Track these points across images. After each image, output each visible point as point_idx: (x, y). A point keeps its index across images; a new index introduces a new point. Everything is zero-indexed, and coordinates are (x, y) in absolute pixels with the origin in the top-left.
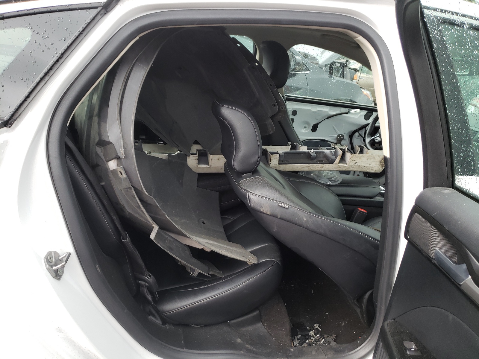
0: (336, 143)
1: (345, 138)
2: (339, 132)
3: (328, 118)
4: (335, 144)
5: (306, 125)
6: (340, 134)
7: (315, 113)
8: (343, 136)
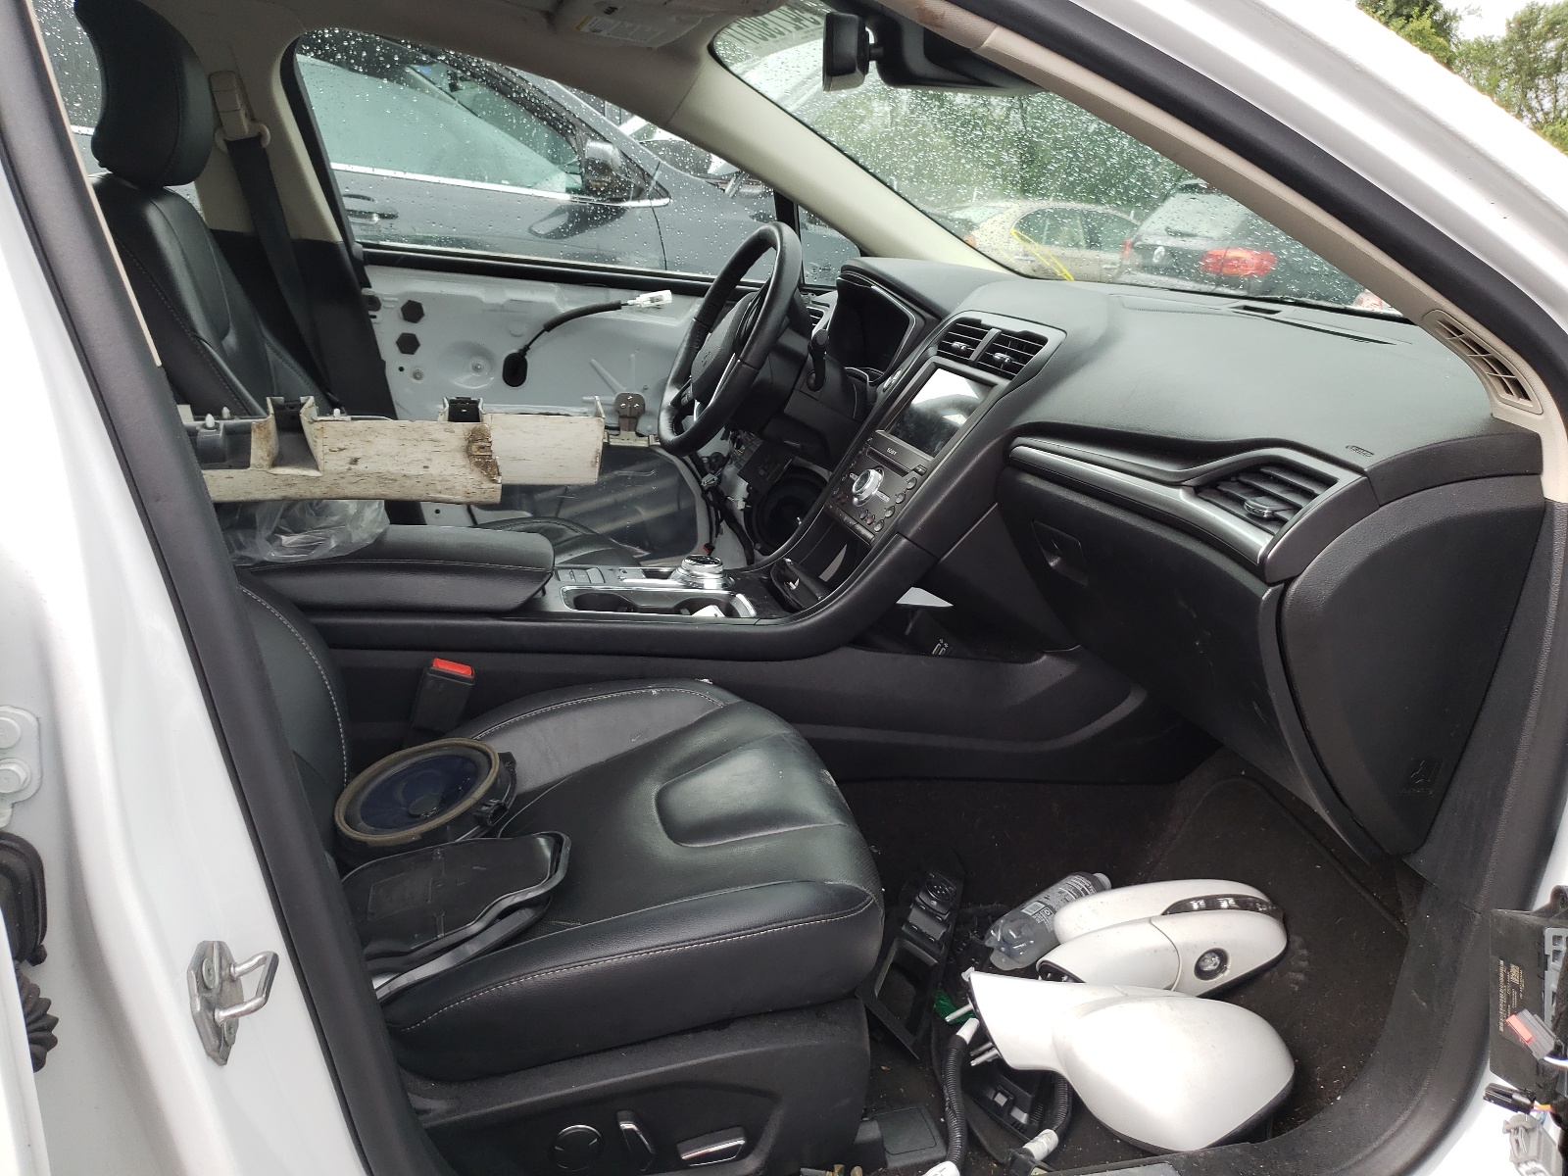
0: (618, 429)
1: (647, 408)
2: (620, 386)
3: (550, 326)
4: (616, 432)
5: (481, 362)
6: (624, 390)
7: (499, 309)
8: (638, 399)
